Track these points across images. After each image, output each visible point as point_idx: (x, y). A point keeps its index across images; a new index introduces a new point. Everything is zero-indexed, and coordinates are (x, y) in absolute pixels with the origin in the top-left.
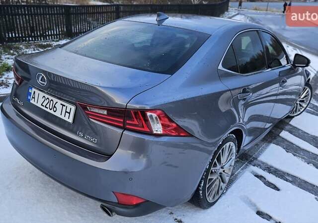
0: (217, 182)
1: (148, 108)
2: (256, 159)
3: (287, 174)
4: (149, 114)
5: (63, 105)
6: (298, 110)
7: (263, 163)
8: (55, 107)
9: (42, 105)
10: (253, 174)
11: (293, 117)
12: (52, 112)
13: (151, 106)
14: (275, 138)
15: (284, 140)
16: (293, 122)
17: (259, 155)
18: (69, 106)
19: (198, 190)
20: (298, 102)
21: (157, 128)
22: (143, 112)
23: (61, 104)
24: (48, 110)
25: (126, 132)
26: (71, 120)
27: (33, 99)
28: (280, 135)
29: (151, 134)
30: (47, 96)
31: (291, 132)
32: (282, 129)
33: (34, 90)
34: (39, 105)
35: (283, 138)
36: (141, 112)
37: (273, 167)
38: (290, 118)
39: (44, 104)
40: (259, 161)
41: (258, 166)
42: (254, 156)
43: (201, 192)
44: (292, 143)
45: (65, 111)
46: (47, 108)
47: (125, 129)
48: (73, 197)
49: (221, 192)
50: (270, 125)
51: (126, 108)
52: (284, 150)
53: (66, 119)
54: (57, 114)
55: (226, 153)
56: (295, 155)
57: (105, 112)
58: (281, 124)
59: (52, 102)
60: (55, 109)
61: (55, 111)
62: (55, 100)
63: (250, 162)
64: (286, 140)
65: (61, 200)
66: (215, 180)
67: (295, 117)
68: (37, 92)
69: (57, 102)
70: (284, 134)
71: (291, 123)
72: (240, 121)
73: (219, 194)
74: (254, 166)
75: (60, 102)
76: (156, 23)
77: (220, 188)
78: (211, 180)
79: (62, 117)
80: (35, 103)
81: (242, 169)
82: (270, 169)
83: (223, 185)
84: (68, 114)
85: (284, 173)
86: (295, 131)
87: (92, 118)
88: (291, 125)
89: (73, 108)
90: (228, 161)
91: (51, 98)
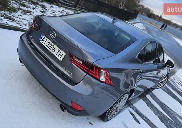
0: (114, 111)
1: (102, 67)
2: (132, 105)
3: (145, 117)
4: (102, 70)
5: (59, 51)
6: (158, 86)
7: (135, 108)
8: (54, 49)
9: (47, 46)
10: (129, 112)
11: (154, 89)
12: (51, 51)
13: (104, 67)
14: (143, 97)
15: (147, 99)
16: (154, 92)
17: (134, 103)
18: (62, 52)
19: (106, 112)
20: (159, 83)
21: (103, 78)
22: (100, 69)
23: (58, 50)
24: (50, 50)
25: (87, 75)
26: (61, 59)
27: (42, 41)
28: (146, 96)
29: (99, 80)
30: (51, 43)
31: (151, 96)
32: (148, 93)
33: (44, 36)
34: (45, 45)
35: (147, 98)
36: (99, 68)
37: (139, 111)
38: (153, 89)
39: (48, 46)
40: (134, 106)
41: (133, 108)
42: (131, 103)
43: (107, 113)
44: (151, 102)
45: (59, 54)
46: (49, 49)
47: (88, 73)
48: (42, 95)
49: (114, 116)
50: (144, 90)
51: (92, 64)
52: (146, 105)
53: (59, 58)
54: (55, 54)
55: (124, 99)
56: (151, 109)
57: (81, 62)
58: (148, 91)
59: (53, 46)
60: (54, 51)
61: (53, 52)
62: (55, 46)
63: (129, 105)
64: (148, 100)
65: (36, 95)
66: (114, 110)
67: (155, 89)
68: (46, 38)
69: (56, 48)
70: (148, 96)
71: (152, 92)
72: (135, 85)
73: (113, 117)
74: (131, 108)
75: (58, 48)
76: (111, 22)
77: (114, 114)
78: (113, 109)
79: (57, 56)
80: (43, 44)
81: (125, 107)
82: (137, 112)
83: (116, 113)
84: (61, 56)
85: (144, 116)
86: (153, 96)
87: (73, 63)
88: (152, 93)
89: (64, 54)
90: (123, 102)
91: (53, 44)
